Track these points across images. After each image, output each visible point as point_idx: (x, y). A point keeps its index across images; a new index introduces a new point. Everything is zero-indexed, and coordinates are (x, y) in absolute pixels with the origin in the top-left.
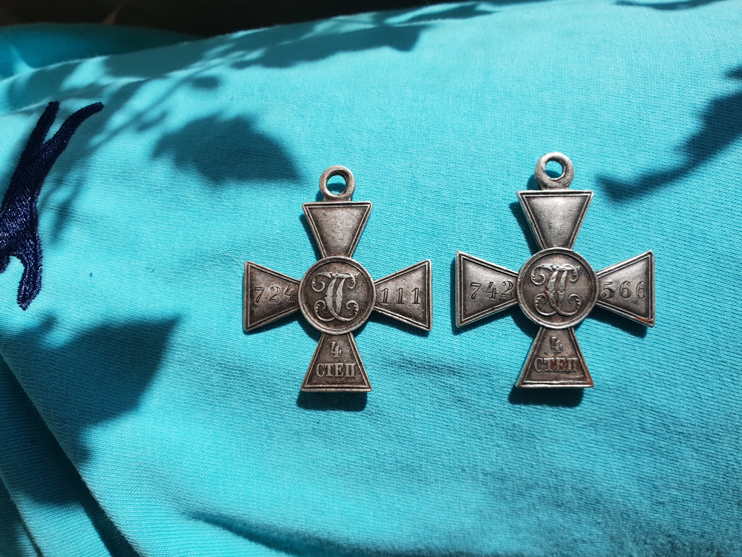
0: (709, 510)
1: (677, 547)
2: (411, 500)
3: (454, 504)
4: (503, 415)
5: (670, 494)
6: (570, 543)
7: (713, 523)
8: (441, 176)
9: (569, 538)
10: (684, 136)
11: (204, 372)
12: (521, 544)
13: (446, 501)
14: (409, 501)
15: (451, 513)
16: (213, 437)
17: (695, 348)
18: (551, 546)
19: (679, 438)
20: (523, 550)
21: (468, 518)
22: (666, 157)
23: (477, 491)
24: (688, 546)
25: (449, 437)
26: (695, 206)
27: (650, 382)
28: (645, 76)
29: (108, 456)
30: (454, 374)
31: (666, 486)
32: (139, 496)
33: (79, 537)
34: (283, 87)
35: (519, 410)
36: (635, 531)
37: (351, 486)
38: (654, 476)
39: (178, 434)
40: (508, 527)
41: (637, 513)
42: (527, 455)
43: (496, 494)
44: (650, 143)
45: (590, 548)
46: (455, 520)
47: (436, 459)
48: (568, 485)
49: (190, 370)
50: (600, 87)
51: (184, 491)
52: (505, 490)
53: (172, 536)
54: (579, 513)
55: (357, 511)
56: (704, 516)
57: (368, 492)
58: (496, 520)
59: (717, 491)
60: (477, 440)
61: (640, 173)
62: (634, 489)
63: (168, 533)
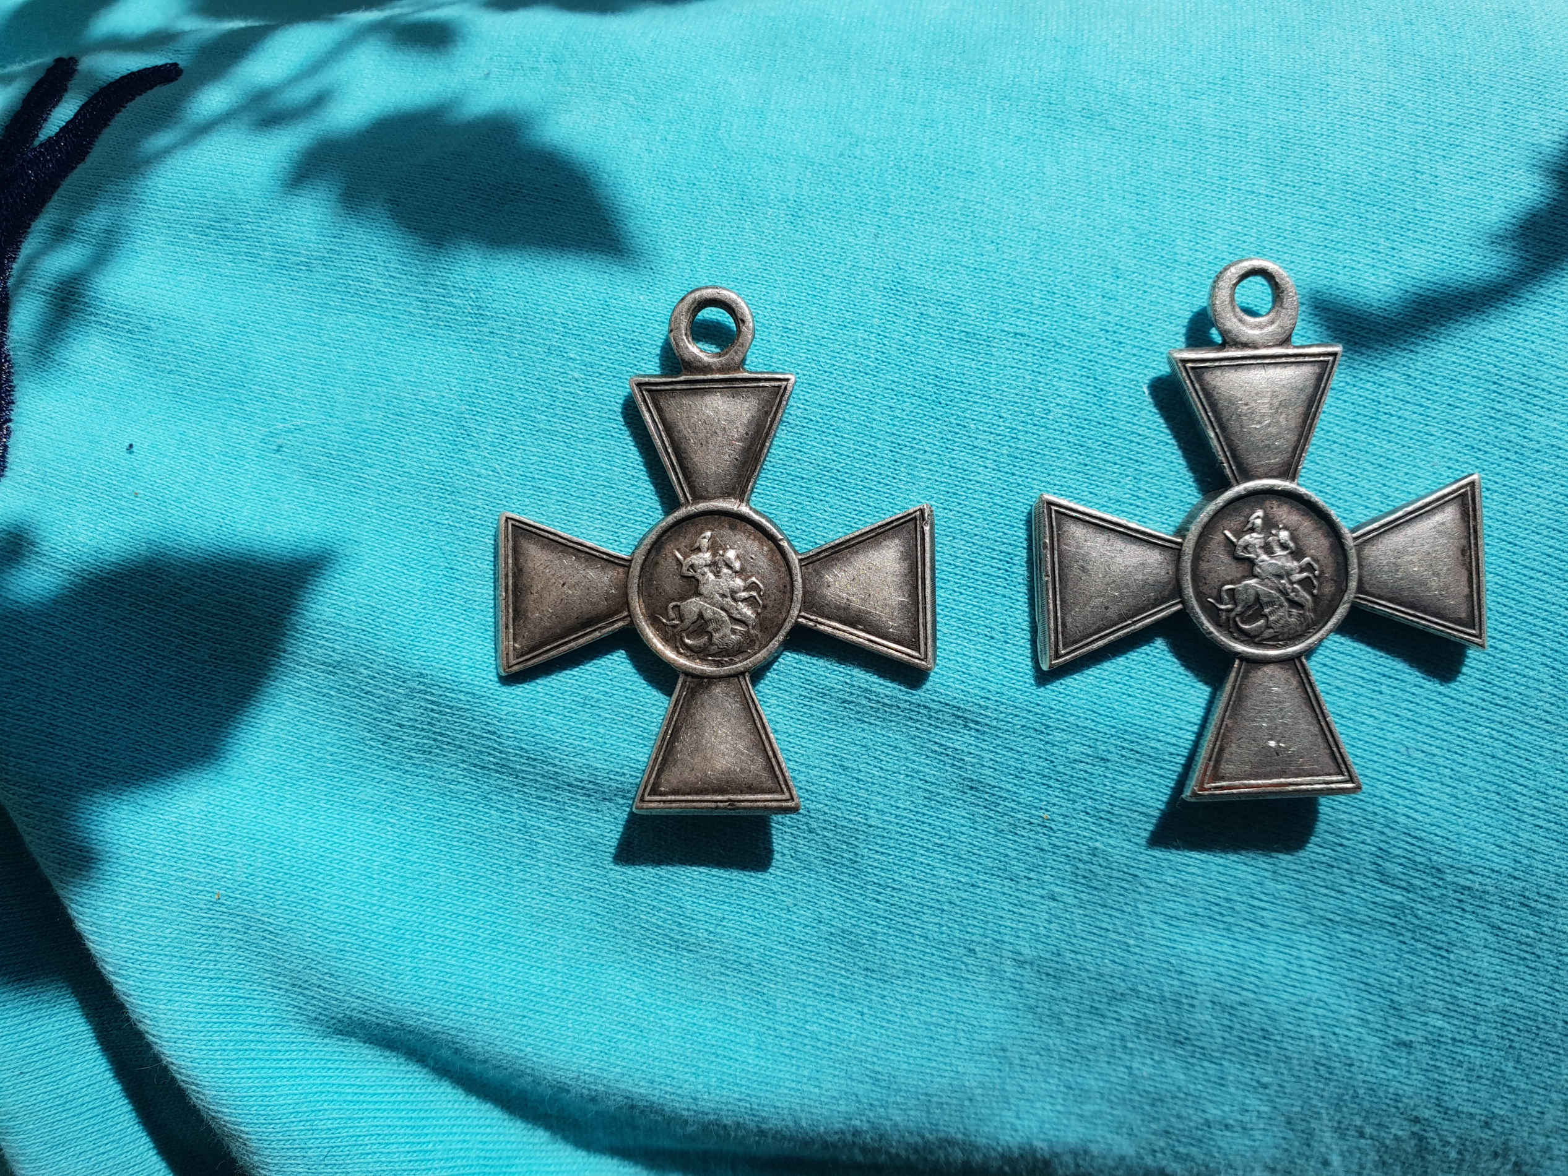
0: (1509, 1066)
1: (1430, 1147)
2: (845, 1016)
3: (945, 1031)
4: (1071, 826)
5: (1426, 1024)
6: (1197, 1128)
7: (1513, 1097)
8: (961, 270)
9: (1195, 1118)
10: (1513, 213)
11: (381, 692)
12: (1086, 1128)
13: (925, 1023)
14: (841, 1019)
15: (935, 1050)
16: (395, 845)
17: (1513, 696)
18: (1154, 1133)
19: (1460, 901)
20: (1090, 1141)
21: (972, 1064)
22: (1471, 258)
23: (997, 1003)
24: (1453, 1146)
25: (942, 873)
26: (1533, 373)
27: (1408, 769)
28: (1430, 77)
29: (143, 874)
30: (965, 726)
31: (1421, 1005)
32: (211, 974)
33: (62, 1066)
34: (606, 56)
35: (1108, 816)
36: (1341, 1107)
37: (709, 975)
38: (1395, 981)
39: (313, 834)
40: (1062, 1089)
41: (1351, 1065)
42: (1117, 921)
43: (1040, 1010)
44: (1437, 225)
45: (1240, 1141)
46: (944, 1067)
47: (910, 921)
48: (1203, 996)
49: (349, 686)
50: (1329, 95)
51: (319, 967)
52: (1063, 1003)
53: (284, 1073)
54: (1223, 1062)
55: (719, 1034)
56: (1496, 1079)
57: (747, 992)
58: (1035, 1071)
59: (1530, 1023)
60: (1006, 882)
61: (1413, 290)
62: (1349, 1011)
63: (274, 1065)
